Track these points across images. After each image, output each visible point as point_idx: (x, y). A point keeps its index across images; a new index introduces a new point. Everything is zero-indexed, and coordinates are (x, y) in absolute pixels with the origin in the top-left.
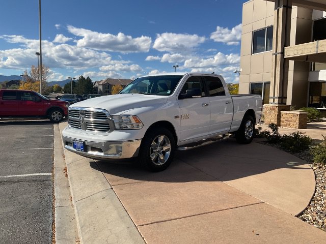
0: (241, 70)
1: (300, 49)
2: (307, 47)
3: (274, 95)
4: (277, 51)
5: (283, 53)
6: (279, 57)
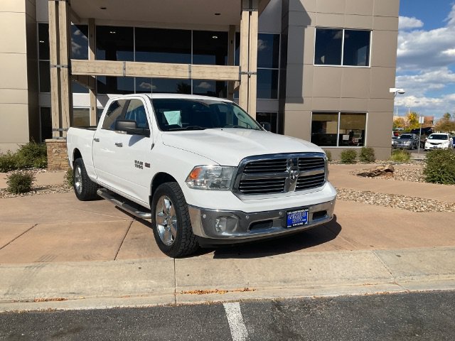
2: (110, 66)
3: (61, 126)
4: (58, 63)
5: (69, 67)
6: (64, 71)
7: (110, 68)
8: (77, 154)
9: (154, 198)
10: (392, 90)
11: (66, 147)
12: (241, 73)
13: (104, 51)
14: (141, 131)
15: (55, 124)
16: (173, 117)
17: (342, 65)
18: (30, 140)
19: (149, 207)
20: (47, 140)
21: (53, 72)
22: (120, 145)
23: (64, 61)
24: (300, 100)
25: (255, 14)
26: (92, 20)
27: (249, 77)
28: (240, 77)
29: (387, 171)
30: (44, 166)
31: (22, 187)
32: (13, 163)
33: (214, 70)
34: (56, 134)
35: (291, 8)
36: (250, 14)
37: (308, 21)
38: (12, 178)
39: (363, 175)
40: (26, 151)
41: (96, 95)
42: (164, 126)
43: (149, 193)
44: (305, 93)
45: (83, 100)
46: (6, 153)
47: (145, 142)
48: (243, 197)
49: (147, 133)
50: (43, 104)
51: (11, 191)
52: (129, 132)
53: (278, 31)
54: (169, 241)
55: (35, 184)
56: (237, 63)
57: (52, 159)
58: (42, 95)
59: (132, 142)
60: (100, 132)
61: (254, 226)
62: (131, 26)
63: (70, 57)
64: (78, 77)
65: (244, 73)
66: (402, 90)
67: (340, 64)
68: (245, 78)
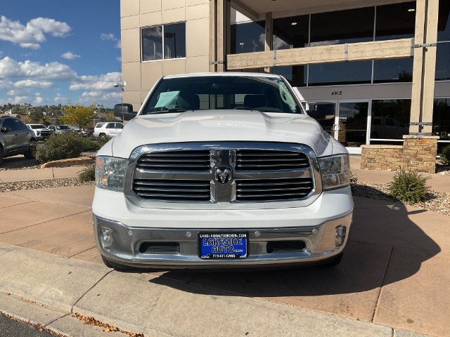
0: (125, 84)
1: (251, 60)
2: (261, 57)
4: (216, 59)
5: (225, 63)
6: (220, 67)
7: (261, 59)
12: (414, 47)
21: (212, 68)
23: (221, 58)
26: (269, 14)
27: (425, 50)
28: (412, 52)
33: (377, 48)
62: (307, 13)
65: (417, 47)
68: (418, 53)
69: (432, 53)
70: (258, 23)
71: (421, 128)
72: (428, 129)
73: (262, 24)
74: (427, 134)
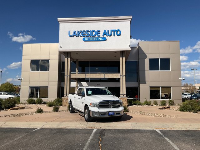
0: (22, 79)
3: (67, 93)
4: (67, 75)
5: (70, 76)
6: (69, 77)
8: (71, 101)
9: (85, 110)
10: (180, 78)
11: (68, 99)
13: (81, 67)
14: (83, 96)
15: (65, 93)
16: (90, 92)
17: (160, 70)
18: (57, 97)
19: (84, 112)
20: (63, 97)
21: (66, 77)
22: (79, 99)
23: (69, 74)
24: (145, 83)
25: (124, 58)
26: (77, 60)
27: (123, 77)
29: (168, 107)
30: (61, 105)
31: (56, 110)
32: (53, 104)
34: (65, 95)
35: (140, 53)
36: (123, 58)
37: (146, 57)
38: (54, 107)
39: (160, 109)
40: (56, 101)
41: (78, 82)
42: (88, 94)
43: (84, 109)
44: (146, 80)
45: (74, 84)
46: (51, 101)
47: (84, 98)
48: (100, 109)
49: (84, 96)
50: (62, 86)
51: (54, 111)
52: (81, 96)
53: (137, 60)
54: (87, 119)
55: (60, 109)
56: (119, 73)
57: (64, 103)
58: (62, 83)
59: (82, 98)
60: (76, 96)
61: (101, 115)
62: (89, 61)
63: (70, 73)
64: (72, 78)
66: (184, 79)
67: (159, 70)
68: (121, 77)
69: (124, 77)
70: (73, 62)
71: (123, 95)
72: (125, 96)
73: (75, 62)
74: (125, 97)
